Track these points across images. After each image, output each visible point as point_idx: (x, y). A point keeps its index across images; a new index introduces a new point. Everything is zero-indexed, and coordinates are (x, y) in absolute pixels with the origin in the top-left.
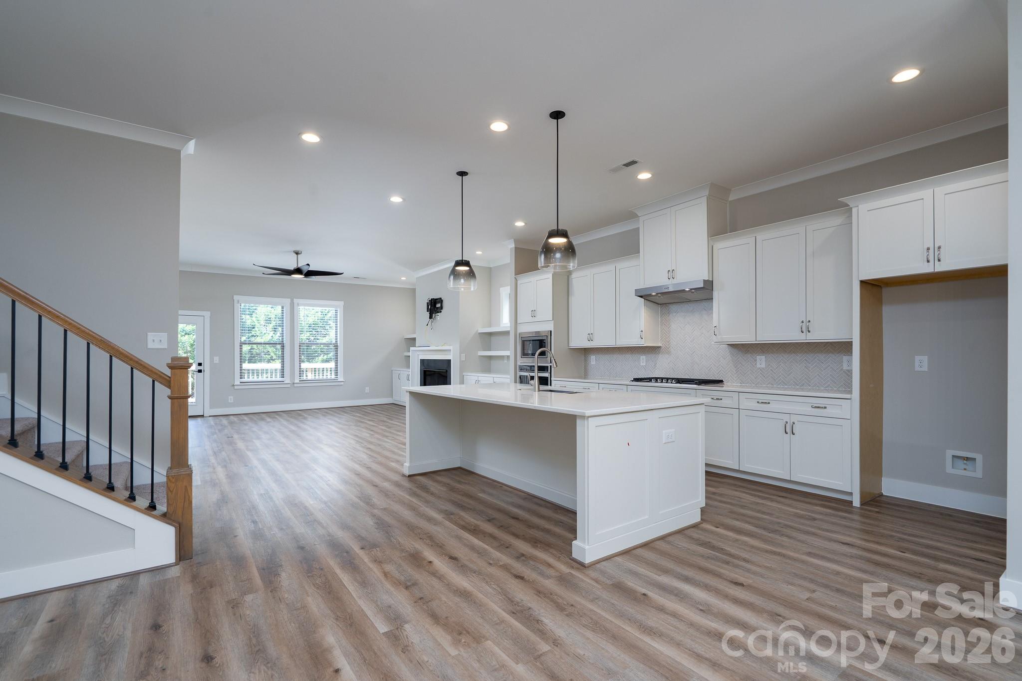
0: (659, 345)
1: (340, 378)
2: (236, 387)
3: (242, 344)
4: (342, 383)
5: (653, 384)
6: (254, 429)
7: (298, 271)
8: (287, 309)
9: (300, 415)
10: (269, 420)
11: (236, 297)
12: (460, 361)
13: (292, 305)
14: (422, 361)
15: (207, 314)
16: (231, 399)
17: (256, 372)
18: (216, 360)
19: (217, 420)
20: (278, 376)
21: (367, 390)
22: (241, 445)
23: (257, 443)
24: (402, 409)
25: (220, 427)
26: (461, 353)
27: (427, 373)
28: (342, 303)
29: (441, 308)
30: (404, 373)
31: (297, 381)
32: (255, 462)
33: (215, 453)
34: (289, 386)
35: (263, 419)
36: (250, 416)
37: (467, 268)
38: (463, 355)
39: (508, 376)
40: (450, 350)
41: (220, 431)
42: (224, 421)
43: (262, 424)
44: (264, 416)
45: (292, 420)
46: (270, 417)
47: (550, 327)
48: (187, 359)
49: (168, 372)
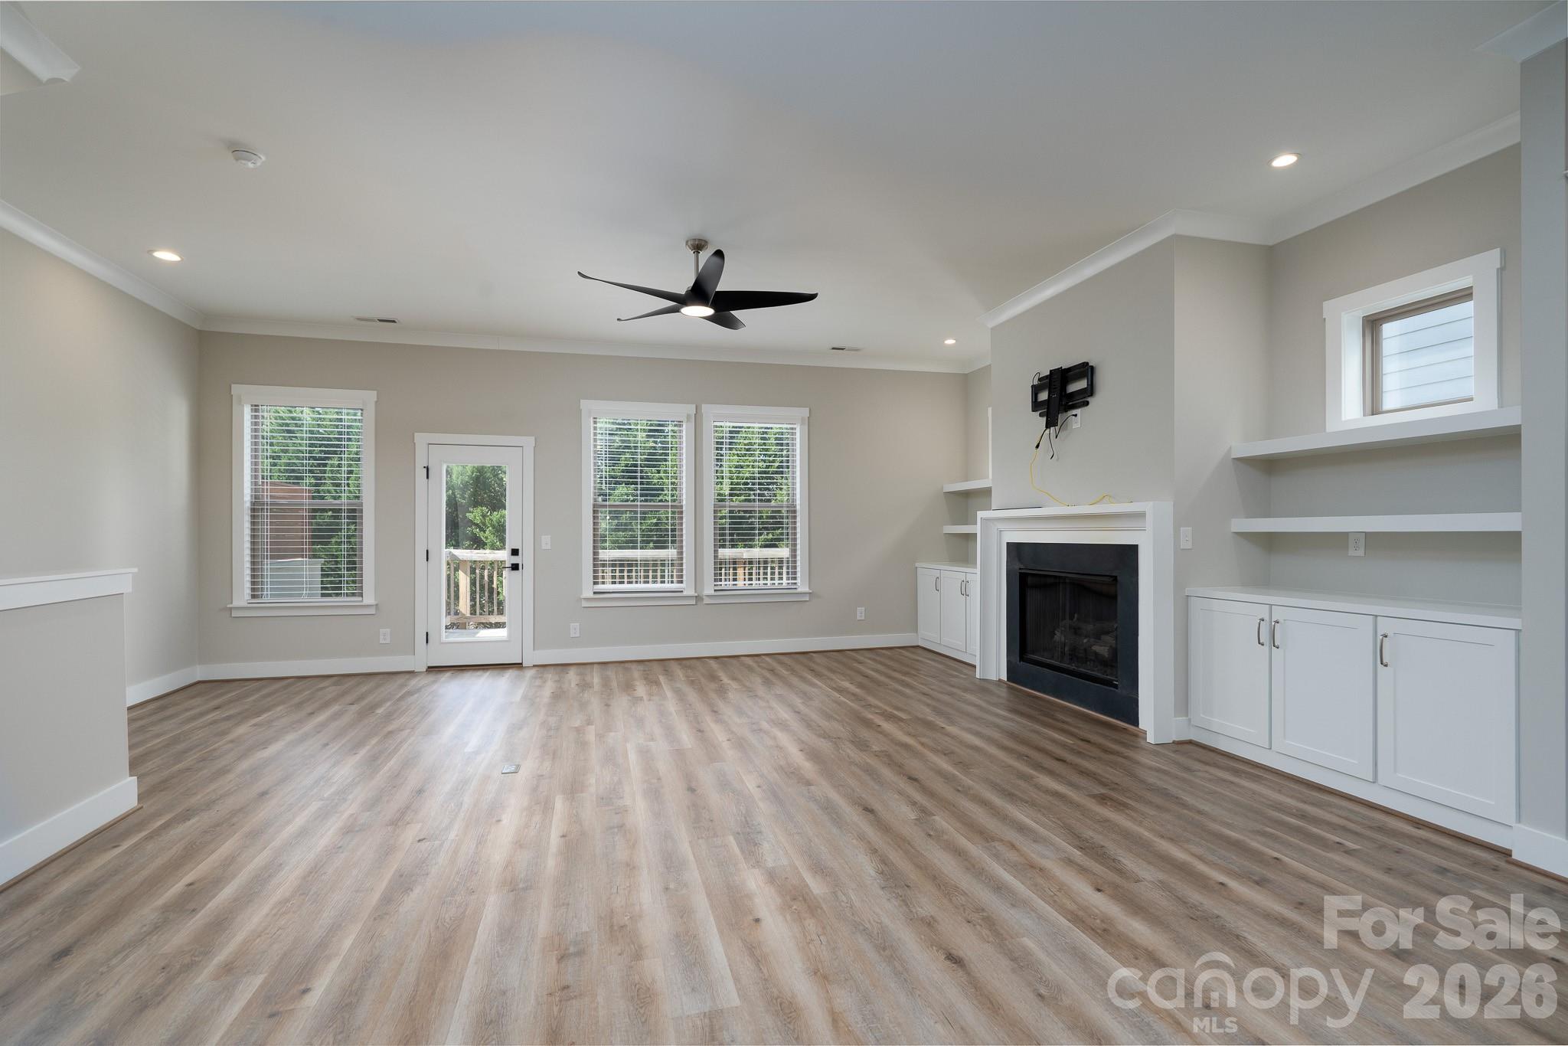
1: (802, 586)
11: (586, 405)
21: (860, 613)
24: (956, 670)
30: (953, 575)
38: (1186, 531)
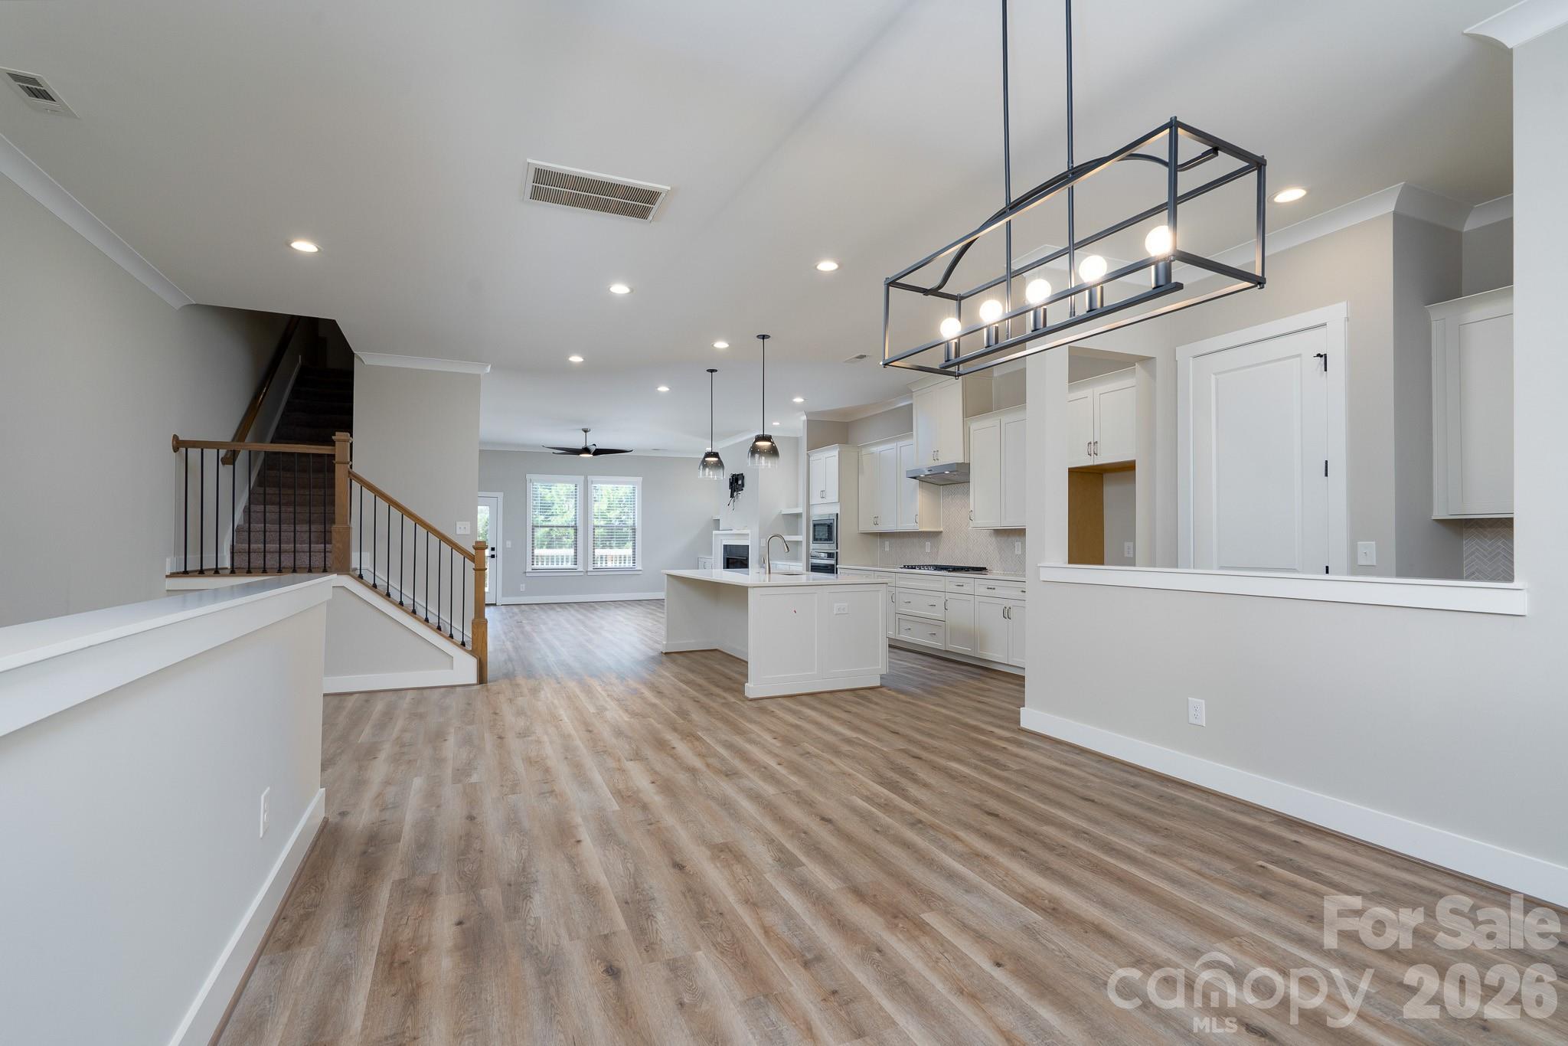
0: (941, 529)
2: (527, 575)
3: (534, 527)
4: (640, 573)
5: (917, 571)
6: (544, 617)
7: (586, 450)
8: (581, 488)
9: (591, 606)
10: (559, 610)
12: (759, 546)
13: (586, 483)
14: (725, 547)
15: (500, 495)
16: (523, 588)
17: (551, 559)
18: (509, 544)
19: (509, 608)
20: (570, 563)
22: (528, 628)
23: (543, 627)
25: (511, 614)
26: (760, 538)
27: (731, 561)
28: (640, 479)
29: (743, 485)
31: (590, 568)
32: (538, 640)
33: (505, 633)
34: (582, 574)
35: (553, 609)
36: (542, 606)
37: (716, 459)
39: (801, 564)
40: (748, 535)
41: (510, 617)
42: (515, 609)
43: (551, 613)
44: (555, 606)
45: (582, 610)
46: (561, 607)
47: (836, 509)
48: (484, 542)
49: (473, 552)
